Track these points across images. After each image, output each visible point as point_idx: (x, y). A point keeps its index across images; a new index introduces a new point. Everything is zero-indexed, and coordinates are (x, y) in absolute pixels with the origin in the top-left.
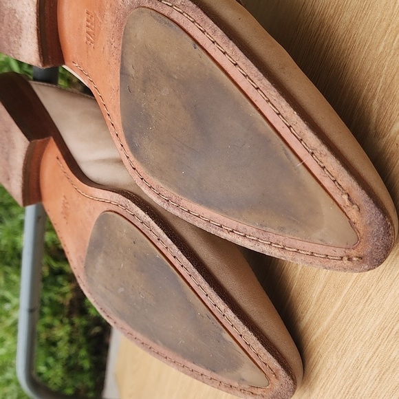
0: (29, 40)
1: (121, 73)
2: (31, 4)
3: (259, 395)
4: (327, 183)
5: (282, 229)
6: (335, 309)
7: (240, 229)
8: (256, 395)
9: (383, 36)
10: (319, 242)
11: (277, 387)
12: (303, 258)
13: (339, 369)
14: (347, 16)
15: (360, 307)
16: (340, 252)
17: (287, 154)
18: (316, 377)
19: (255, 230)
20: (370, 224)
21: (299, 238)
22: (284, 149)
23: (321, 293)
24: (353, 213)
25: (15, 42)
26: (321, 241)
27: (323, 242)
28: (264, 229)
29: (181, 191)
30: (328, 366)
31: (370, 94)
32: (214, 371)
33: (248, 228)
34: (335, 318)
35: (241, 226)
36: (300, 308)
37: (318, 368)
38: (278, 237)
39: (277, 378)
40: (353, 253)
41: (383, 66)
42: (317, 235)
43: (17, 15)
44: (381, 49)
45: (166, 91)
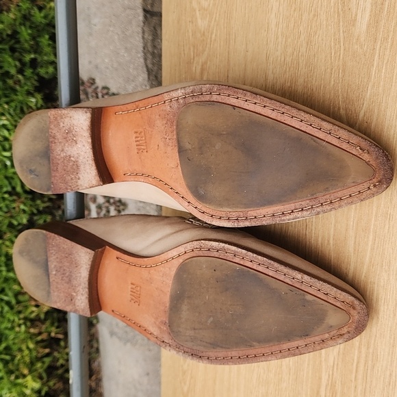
0: (88, 171)
1: (179, 152)
2: (86, 145)
3: (346, 333)
4: (345, 146)
5: (327, 189)
6: (370, 244)
7: (297, 207)
8: (344, 334)
9: (331, 77)
10: (354, 184)
11: (356, 317)
12: (346, 202)
13: (391, 278)
14: (301, 81)
15: (387, 227)
16: (366, 185)
17: (314, 141)
18: (377, 300)
19: (308, 201)
20: (377, 158)
21: (340, 189)
22: (312, 139)
23: (355, 243)
24: (366, 157)
25: (72, 179)
26: (353, 182)
27: (356, 184)
28: (315, 196)
29: (247, 206)
30: (382, 284)
31: (336, 109)
32: (307, 335)
33: (303, 203)
34: (372, 249)
35: (298, 205)
36: (344, 266)
37: (375, 293)
38: (325, 197)
39: (354, 308)
40: (375, 180)
41: (338, 90)
42: (350, 181)
43: (72, 159)
44: (332, 83)
45: (218, 146)
